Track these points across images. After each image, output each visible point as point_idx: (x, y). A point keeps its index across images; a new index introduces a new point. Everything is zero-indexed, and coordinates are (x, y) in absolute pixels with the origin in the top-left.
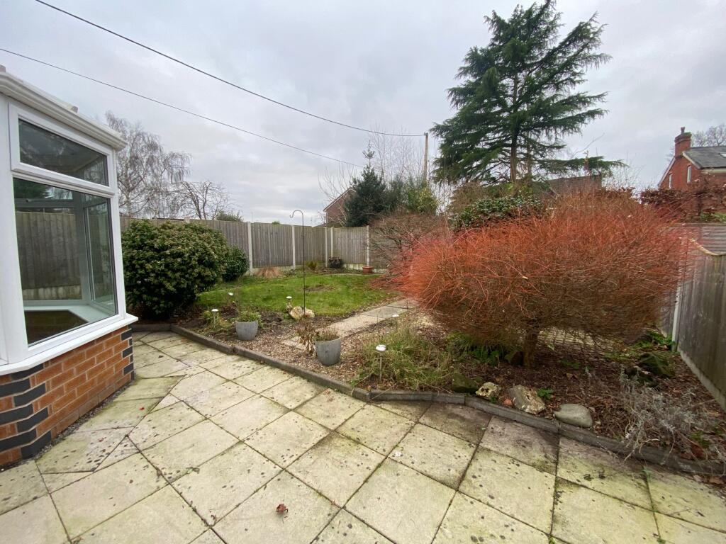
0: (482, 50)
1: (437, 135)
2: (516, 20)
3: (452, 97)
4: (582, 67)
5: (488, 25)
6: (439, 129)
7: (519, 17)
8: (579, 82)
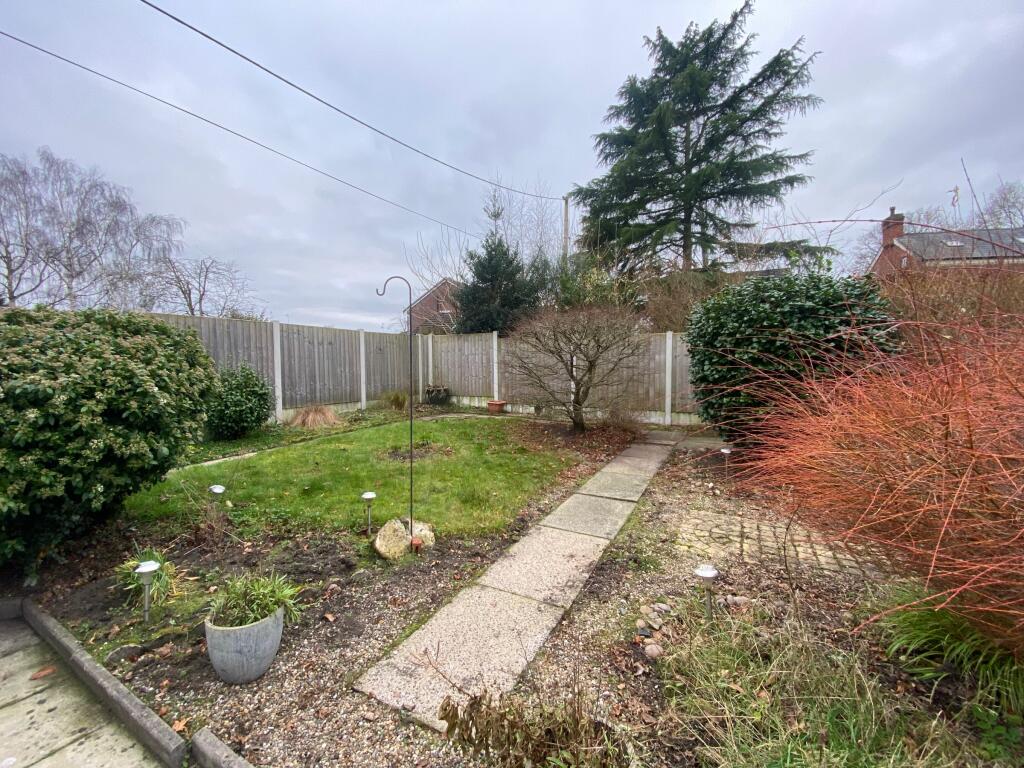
0: (644, 82)
1: (578, 203)
2: (689, 44)
3: (601, 147)
4: (782, 113)
5: (647, 50)
6: (583, 194)
7: (692, 40)
8: (776, 135)
